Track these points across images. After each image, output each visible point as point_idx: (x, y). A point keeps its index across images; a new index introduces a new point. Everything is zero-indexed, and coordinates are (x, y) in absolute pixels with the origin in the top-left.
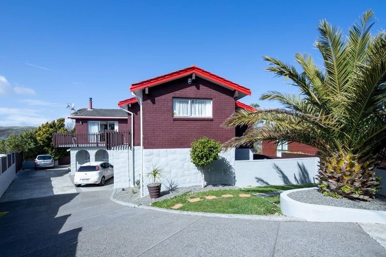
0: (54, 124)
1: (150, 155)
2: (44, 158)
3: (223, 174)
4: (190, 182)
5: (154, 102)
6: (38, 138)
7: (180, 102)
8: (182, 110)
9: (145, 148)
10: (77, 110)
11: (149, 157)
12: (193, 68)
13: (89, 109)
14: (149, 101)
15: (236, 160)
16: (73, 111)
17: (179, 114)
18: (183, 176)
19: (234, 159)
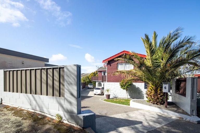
0: (95, 73)
1: (109, 84)
2: (90, 85)
3: (138, 94)
4: (123, 96)
5: (110, 66)
6: (90, 78)
7: (121, 65)
8: (121, 68)
9: (107, 82)
10: (99, 67)
11: (109, 85)
12: (124, 51)
13: (104, 67)
14: (109, 65)
15: (145, 88)
16: (98, 68)
17: (120, 69)
18: (121, 93)
19: (144, 88)
